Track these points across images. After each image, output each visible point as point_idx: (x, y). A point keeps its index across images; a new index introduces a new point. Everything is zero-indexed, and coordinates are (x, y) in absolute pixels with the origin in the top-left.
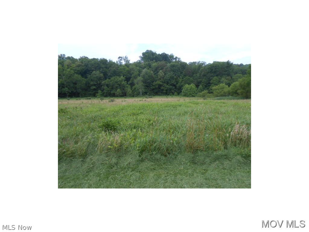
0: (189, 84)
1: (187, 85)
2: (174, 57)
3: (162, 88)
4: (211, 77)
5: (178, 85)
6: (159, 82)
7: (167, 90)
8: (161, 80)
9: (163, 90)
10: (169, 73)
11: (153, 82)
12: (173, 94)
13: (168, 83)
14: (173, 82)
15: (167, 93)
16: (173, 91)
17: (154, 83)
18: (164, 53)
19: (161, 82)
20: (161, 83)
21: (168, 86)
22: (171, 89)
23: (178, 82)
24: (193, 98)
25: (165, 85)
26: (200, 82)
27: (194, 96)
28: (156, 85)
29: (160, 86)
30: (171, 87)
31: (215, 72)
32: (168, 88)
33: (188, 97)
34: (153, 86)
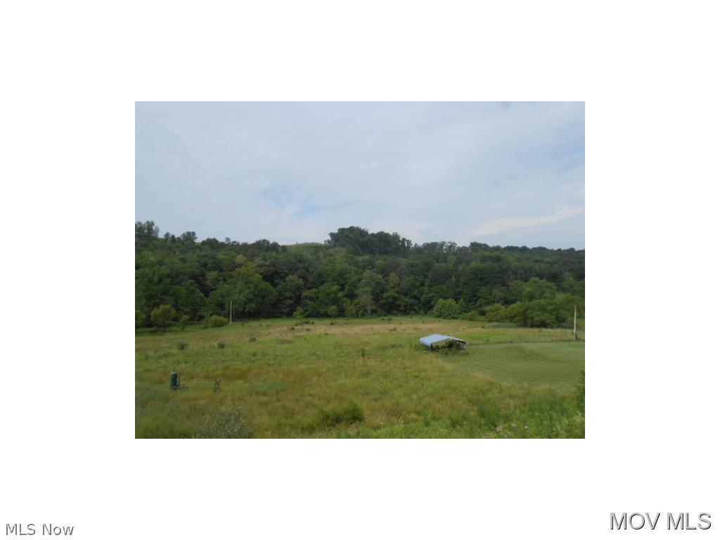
0: (445, 298)
1: (441, 299)
2: (401, 239)
3: (398, 303)
4: (477, 287)
5: (422, 298)
6: (391, 293)
7: (405, 306)
8: (395, 290)
9: (399, 306)
10: (407, 279)
11: (382, 293)
12: (417, 313)
13: (406, 294)
14: (415, 292)
15: (407, 311)
16: (416, 308)
17: (385, 295)
18: (382, 232)
19: (395, 292)
20: (396, 295)
21: (407, 300)
22: (412, 305)
23: (423, 293)
24: (454, 320)
25: (402, 297)
26: (460, 294)
27: (456, 318)
28: (388, 297)
29: (395, 299)
30: (412, 301)
31: (481, 279)
32: (407, 302)
33: (445, 318)
34: (383, 299)
